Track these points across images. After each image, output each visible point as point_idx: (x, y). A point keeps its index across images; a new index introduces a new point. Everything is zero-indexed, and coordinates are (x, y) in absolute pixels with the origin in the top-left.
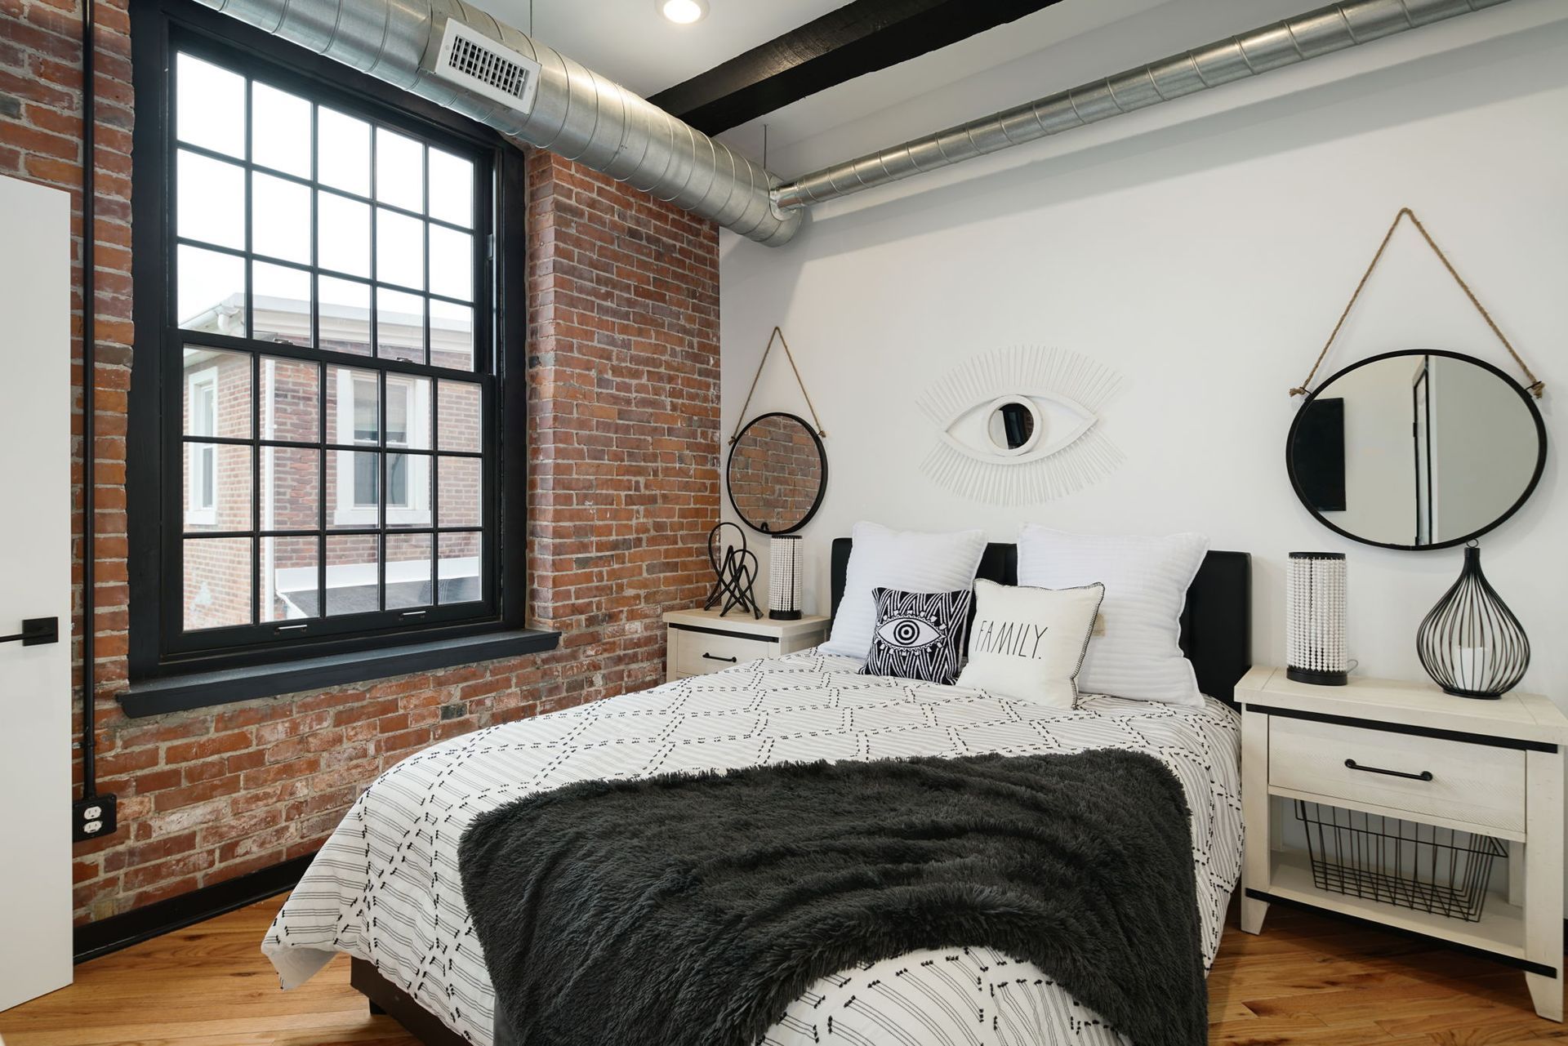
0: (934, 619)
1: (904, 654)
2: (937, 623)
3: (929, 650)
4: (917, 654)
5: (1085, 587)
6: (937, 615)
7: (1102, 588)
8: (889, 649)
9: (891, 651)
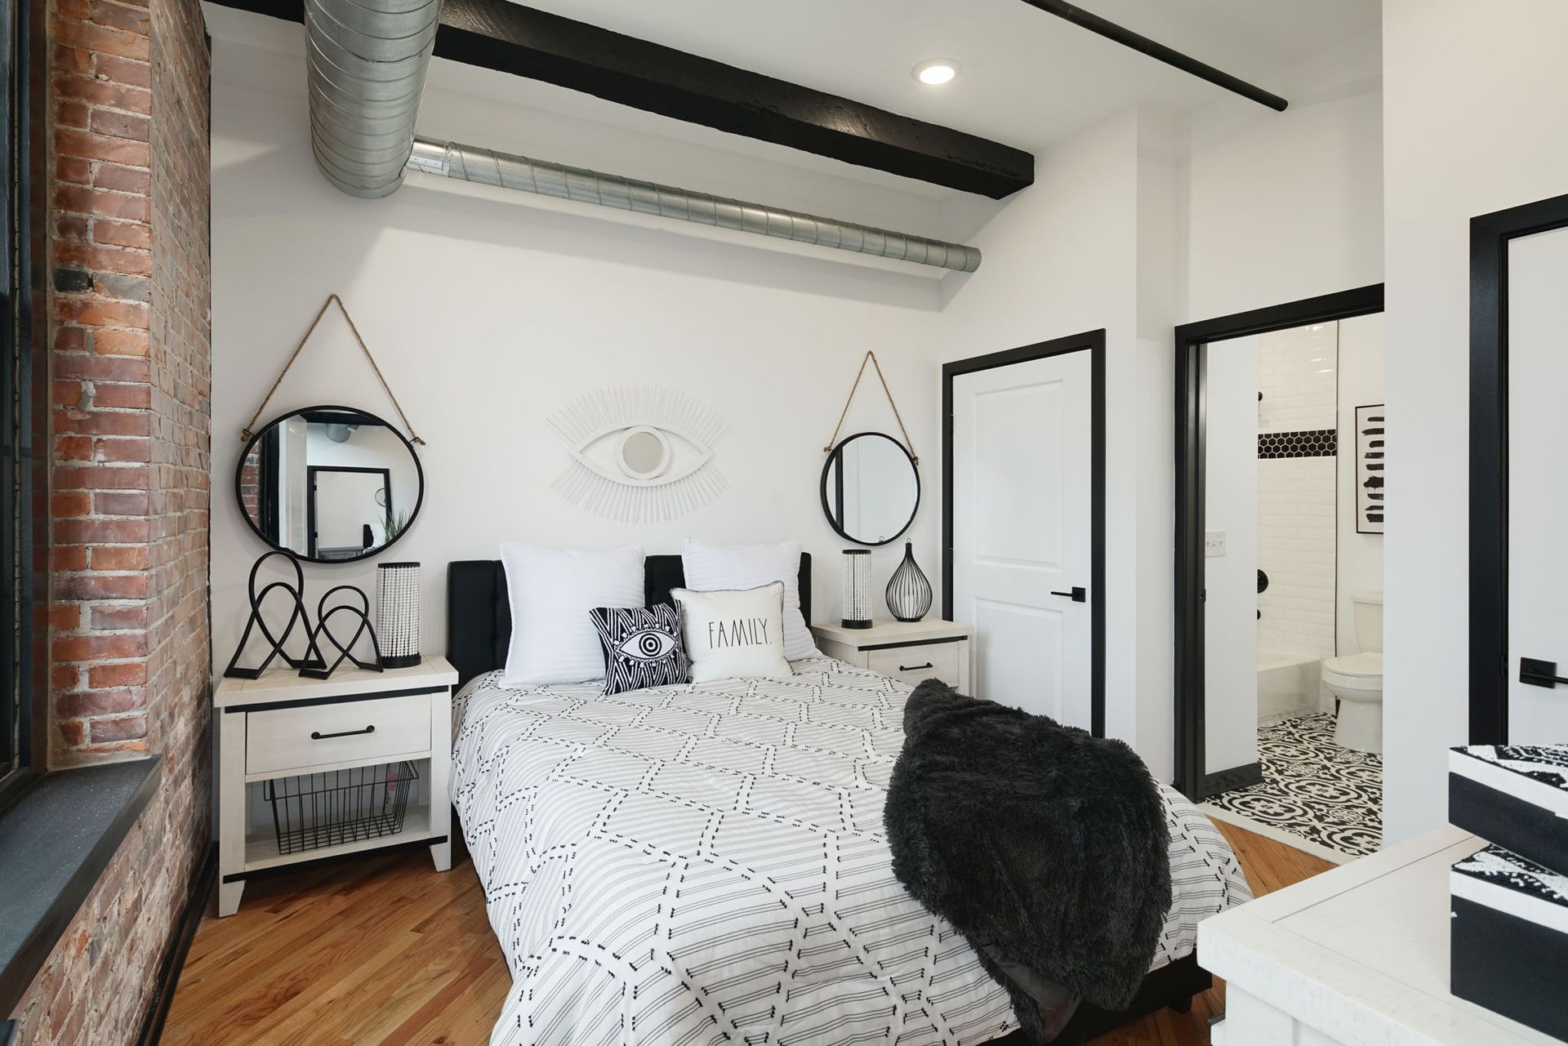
0: (667, 628)
1: (654, 665)
2: (671, 632)
3: (672, 657)
4: (664, 662)
5: (767, 586)
6: (669, 624)
7: (780, 584)
8: (639, 663)
9: (642, 665)
